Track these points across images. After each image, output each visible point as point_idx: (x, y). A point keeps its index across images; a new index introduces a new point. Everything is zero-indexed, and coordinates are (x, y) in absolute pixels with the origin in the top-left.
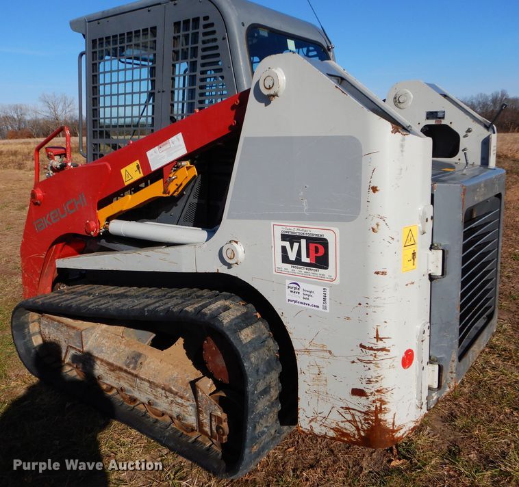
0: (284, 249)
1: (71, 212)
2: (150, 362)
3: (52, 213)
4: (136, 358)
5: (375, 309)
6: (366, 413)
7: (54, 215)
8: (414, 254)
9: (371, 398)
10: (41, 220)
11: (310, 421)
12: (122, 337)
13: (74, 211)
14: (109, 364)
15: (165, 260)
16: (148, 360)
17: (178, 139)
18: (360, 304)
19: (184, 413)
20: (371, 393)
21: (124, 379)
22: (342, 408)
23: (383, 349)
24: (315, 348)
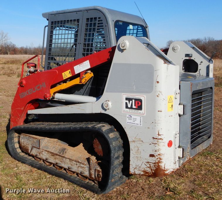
0: (126, 103)
1: (38, 90)
2: (69, 152)
3: (29, 90)
4: (63, 150)
5: (158, 124)
6: (155, 163)
7: (30, 91)
8: (172, 105)
9: (156, 157)
10: (23, 93)
11: (134, 169)
12: (57, 143)
13: (40, 89)
14: (51, 153)
15: (79, 108)
16: (69, 151)
17: (87, 63)
18: (153, 123)
19: (84, 171)
20: (156, 155)
21: (58, 159)
22: (146, 162)
23: (161, 139)
24: (137, 140)
